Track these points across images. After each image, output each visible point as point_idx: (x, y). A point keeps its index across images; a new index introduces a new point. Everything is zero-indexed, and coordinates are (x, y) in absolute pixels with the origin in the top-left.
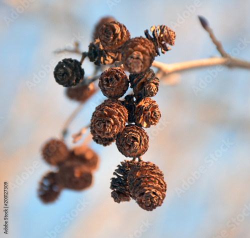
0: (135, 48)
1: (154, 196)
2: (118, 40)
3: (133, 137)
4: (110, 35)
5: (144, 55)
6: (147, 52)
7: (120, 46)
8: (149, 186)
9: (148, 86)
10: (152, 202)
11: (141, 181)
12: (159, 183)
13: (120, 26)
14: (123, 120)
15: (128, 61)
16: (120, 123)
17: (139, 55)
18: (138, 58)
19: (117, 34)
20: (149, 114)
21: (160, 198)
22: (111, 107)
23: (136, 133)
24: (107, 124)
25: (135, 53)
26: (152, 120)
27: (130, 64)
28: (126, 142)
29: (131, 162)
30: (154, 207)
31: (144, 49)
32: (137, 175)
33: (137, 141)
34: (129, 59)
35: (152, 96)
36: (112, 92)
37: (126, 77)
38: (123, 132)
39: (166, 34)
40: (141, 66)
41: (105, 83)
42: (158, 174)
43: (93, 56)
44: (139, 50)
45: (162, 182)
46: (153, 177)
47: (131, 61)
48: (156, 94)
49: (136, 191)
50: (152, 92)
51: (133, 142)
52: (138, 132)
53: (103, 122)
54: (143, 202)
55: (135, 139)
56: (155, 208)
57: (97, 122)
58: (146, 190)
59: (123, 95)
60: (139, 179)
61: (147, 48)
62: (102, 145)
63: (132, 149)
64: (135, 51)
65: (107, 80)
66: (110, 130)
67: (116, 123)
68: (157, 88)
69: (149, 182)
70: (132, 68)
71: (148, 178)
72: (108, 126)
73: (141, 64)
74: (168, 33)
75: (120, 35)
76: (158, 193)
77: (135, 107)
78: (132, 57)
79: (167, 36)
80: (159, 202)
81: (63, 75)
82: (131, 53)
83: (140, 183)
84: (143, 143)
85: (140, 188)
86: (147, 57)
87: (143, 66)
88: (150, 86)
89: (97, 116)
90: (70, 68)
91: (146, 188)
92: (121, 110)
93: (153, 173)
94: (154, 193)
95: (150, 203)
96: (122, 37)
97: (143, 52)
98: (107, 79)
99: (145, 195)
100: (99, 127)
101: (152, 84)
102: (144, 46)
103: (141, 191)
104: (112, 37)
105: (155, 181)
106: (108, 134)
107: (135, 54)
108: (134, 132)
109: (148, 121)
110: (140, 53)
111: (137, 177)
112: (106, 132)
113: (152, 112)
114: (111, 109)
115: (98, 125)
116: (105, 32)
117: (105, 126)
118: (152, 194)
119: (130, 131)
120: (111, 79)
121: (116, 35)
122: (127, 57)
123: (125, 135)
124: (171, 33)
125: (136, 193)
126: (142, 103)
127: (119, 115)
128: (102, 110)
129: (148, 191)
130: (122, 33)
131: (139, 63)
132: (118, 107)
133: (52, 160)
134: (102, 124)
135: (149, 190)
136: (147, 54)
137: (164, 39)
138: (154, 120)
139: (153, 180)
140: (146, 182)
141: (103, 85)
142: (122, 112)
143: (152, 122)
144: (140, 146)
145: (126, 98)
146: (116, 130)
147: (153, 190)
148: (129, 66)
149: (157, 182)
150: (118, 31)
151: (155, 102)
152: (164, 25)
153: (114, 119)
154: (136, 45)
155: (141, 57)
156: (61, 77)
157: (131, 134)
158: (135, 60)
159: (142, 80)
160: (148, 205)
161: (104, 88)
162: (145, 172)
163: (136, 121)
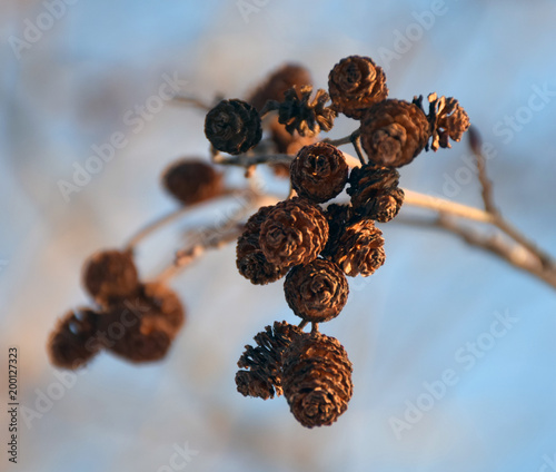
0: (397, 118)
1: (328, 401)
2: (366, 94)
3: (326, 282)
4: (356, 79)
5: (410, 136)
6: (417, 132)
7: (364, 106)
8: (324, 380)
9: (384, 200)
10: (320, 411)
11: (313, 367)
12: (343, 382)
13: (378, 70)
14: (318, 242)
15: (377, 137)
16: (312, 246)
17: (401, 134)
18: (397, 138)
19: (369, 83)
20: (365, 250)
21: (335, 410)
22: (306, 210)
23: (333, 275)
24: (290, 238)
25: (396, 126)
26: (366, 265)
27: (379, 143)
28: (309, 286)
29: (296, 328)
30: (319, 423)
31: (413, 125)
32: (308, 352)
33: (331, 292)
34: (380, 132)
35: (383, 220)
36: (311, 186)
37: (347, 169)
38: (308, 265)
39: (456, 115)
40: (397, 155)
41: (307, 165)
42: (345, 364)
43: (290, 113)
44: (404, 123)
45: (347, 382)
46: (336, 367)
47: (382, 139)
48: (390, 219)
49: (296, 380)
50: (386, 213)
51: (322, 290)
52: (337, 274)
53: (284, 234)
54: (303, 404)
55: (329, 286)
56: (319, 425)
57: (271, 228)
58: (318, 386)
59: (326, 201)
60: (309, 361)
61: (418, 125)
62: (249, 281)
63: (316, 303)
64: (395, 122)
65: (312, 161)
66: (291, 252)
67: (306, 244)
68: (398, 209)
69: (325, 373)
70: (380, 151)
71: (327, 366)
72: (290, 244)
73: (399, 150)
74: (459, 115)
75: (373, 84)
76: (336, 398)
77: (343, 229)
78: (387, 132)
79: (456, 120)
80: (331, 416)
81: (225, 126)
82: (388, 123)
83: (309, 370)
84: (339, 298)
85: (306, 378)
86: (414, 143)
87: (401, 154)
88: (387, 200)
89: (276, 217)
90: (242, 118)
91: (318, 382)
92: (321, 223)
93: (339, 361)
94: (330, 397)
95: (317, 412)
96: (374, 91)
97: (410, 131)
98: (314, 159)
99: (312, 393)
100: (272, 239)
101: (392, 199)
102: (414, 120)
103: (308, 384)
104: (357, 85)
105: (337, 376)
106: (283, 259)
107: (395, 128)
108: (329, 272)
109: (359, 264)
110: (404, 131)
111: (306, 356)
112: (282, 254)
113: (371, 250)
114: (306, 215)
115: (272, 235)
116: (349, 70)
117: (285, 240)
118: (325, 397)
119: (323, 268)
120: (321, 162)
121: (365, 84)
122: (378, 128)
123: (312, 272)
124: (463, 118)
125: (296, 385)
126: (357, 228)
127: (316, 231)
128: (288, 211)
129: (319, 389)
130: (377, 85)
131: (396, 147)
132: (317, 217)
133: (105, 288)
134: (281, 236)
135: (323, 387)
136: (415, 137)
137: (448, 123)
138: (369, 265)
139: (336, 372)
140: (321, 370)
141: (302, 167)
142: (322, 227)
143: (364, 268)
144: (331, 301)
145: (329, 207)
146: (300, 257)
147: (330, 390)
148: (375, 146)
149: (340, 379)
150: (372, 77)
151: (381, 233)
152: (455, 98)
153: (305, 234)
154: (400, 112)
155: (404, 138)
156: (220, 129)
157: (323, 274)
158: (390, 139)
159: (376, 185)
160: (311, 414)
161: (301, 173)
162: (323, 352)
163: (335, 256)
